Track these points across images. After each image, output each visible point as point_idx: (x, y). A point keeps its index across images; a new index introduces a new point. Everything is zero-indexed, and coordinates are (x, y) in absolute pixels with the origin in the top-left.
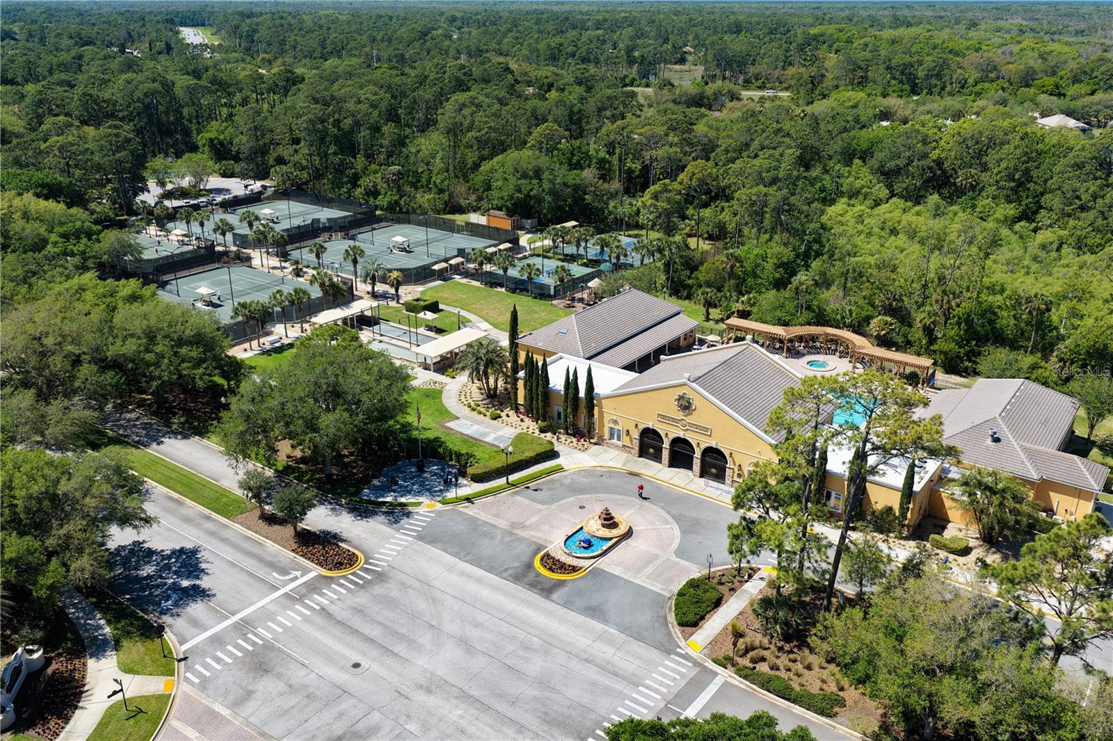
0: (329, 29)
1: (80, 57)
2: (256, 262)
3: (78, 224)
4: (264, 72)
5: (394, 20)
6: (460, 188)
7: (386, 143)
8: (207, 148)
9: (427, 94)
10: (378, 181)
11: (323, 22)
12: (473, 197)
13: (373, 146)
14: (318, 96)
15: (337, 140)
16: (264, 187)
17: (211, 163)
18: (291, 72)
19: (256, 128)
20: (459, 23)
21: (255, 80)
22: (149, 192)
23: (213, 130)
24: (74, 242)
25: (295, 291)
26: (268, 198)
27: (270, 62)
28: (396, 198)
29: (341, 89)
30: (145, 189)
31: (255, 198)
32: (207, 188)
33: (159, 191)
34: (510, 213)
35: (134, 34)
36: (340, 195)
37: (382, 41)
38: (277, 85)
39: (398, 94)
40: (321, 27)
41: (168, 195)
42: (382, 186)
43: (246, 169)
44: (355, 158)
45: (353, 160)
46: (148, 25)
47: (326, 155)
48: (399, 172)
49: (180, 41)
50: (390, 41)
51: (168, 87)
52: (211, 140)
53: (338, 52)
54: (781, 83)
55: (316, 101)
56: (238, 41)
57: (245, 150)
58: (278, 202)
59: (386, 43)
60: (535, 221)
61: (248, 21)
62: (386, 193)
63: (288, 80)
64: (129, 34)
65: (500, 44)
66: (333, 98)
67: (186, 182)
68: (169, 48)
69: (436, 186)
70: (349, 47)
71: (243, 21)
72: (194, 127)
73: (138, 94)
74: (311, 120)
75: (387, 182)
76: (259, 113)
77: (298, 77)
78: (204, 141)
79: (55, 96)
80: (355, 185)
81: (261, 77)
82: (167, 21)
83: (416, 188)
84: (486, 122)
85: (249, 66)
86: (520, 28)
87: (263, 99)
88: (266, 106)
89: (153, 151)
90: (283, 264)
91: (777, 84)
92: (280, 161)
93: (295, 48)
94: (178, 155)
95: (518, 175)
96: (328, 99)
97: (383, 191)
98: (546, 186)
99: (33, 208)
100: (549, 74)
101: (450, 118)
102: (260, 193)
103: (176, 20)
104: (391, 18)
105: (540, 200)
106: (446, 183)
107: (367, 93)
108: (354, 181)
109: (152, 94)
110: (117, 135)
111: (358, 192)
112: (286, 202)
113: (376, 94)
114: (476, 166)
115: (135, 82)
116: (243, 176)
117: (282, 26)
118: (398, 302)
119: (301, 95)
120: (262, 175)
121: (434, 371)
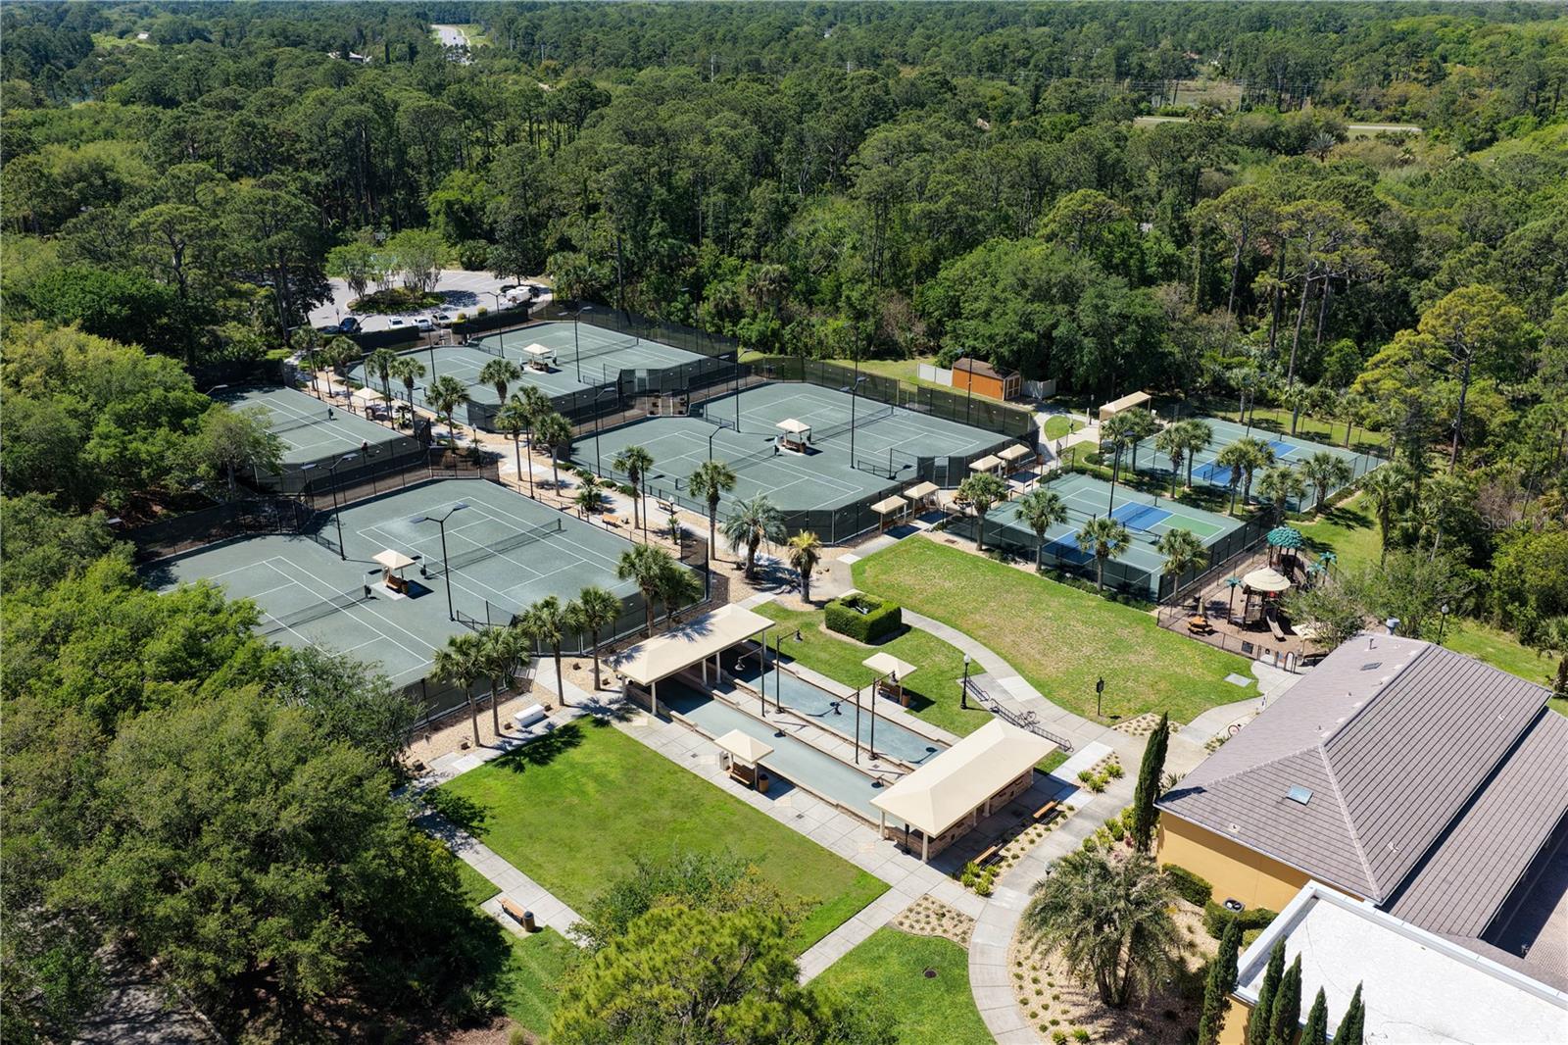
0: (643, 24)
1: (271, 63)
2: (507, 469)
3: (157, 393)
4: (546, 87)
5: (736, 12)
6: (895, 309)
7: (757, 218)
8: (442, 218)
9: (821, 126)
10: (742, 289)
11: (634, 15)
12: (920, 327)
13: (729, 222)
14: (635, 128)
15: (665, 210)
16: (535, 291)
17: (444, 248)
18: (589, 86)
19: (525, 184)
20: (829, 17)
21: (528, 99)
22: (332, 300)
23: (455, 186)
24: (142, 432)
25: (587, 597)
26: (539, 315)
27: (556, 73)
28: (776, 324)
29: (677, 117)
30: (325, 294)
31: (516, 317)
32: (437, 289)
33: (353, 296)
34: (1004, 368)
35: (368, 33)
36: (670, 314)
37: (723, 40)
38: (565, 109)
39: (772, 127)
40: (631, 22)
41: (368, 305)
42: (748, 301)
43: (506, 259)
44: (698, 244)
45: (695, 249)
46: (389, 20)
47: (646, 238)
48: (783, 277)
49: (429, 42)
50: (735, 40)
51: (386, 111)
52: (449, 204)
53: (658, 57)
54: (1379, 108)
55: (631, 137)
56: (512, 42)
57: (505, 225)
58: (558, 324)
59: (729, 45)
60: (1052, 383)
61: (528, 15)
62: (754, 317)
63: (582, 99)
64: (360, 32)
65: (903, 45)
66: (661, 132)
67: (397, 282)
68: (413, 52)
69: (851, 305)
70: (673, 50)
71: (521, 14)
72: (424, 180)
73: (335, 123)
74: (622, 175)
75: (759, 294)
76: (532, 157)
77: (600, 94)
78: (438, 205)
79: (199, 125)
80: (698, 297)
81: (538, 95)
82: (418, 15)
83: (810, 304)
84: (948, 185)
85: (524, 79)
86: (928, 23)
87: (541, 132)
88: (545, 144)
89: (357, 221)
90: (563, 476)
91: (1373, 111)
92: (565, 244)
93: (594, 50)
94: (396, 227)
95: (1027, 294)
96: (652, 134)
97: (748, 310)
98: (1088, 320)
99: (71, 357)
100: (998, 93)
101: (881, 175)
102: (528, 304)
103: (431, 14)
104: (731, 11)
105: (1070, 346)
106: (871, 300)
107: (721, 124)
108: (696, 289)
109: (358, 123)
110: (275, 200)
111: (704, 309)
112: (571, 324)
113: (735, 127)
114: (930, 269)
115: (330, 104)
116: (501, 271)
117: (577, 20)
118: (806, 600)
119: (606, 127)
120: (533, 266)
121: (931, 862)
